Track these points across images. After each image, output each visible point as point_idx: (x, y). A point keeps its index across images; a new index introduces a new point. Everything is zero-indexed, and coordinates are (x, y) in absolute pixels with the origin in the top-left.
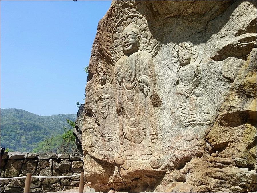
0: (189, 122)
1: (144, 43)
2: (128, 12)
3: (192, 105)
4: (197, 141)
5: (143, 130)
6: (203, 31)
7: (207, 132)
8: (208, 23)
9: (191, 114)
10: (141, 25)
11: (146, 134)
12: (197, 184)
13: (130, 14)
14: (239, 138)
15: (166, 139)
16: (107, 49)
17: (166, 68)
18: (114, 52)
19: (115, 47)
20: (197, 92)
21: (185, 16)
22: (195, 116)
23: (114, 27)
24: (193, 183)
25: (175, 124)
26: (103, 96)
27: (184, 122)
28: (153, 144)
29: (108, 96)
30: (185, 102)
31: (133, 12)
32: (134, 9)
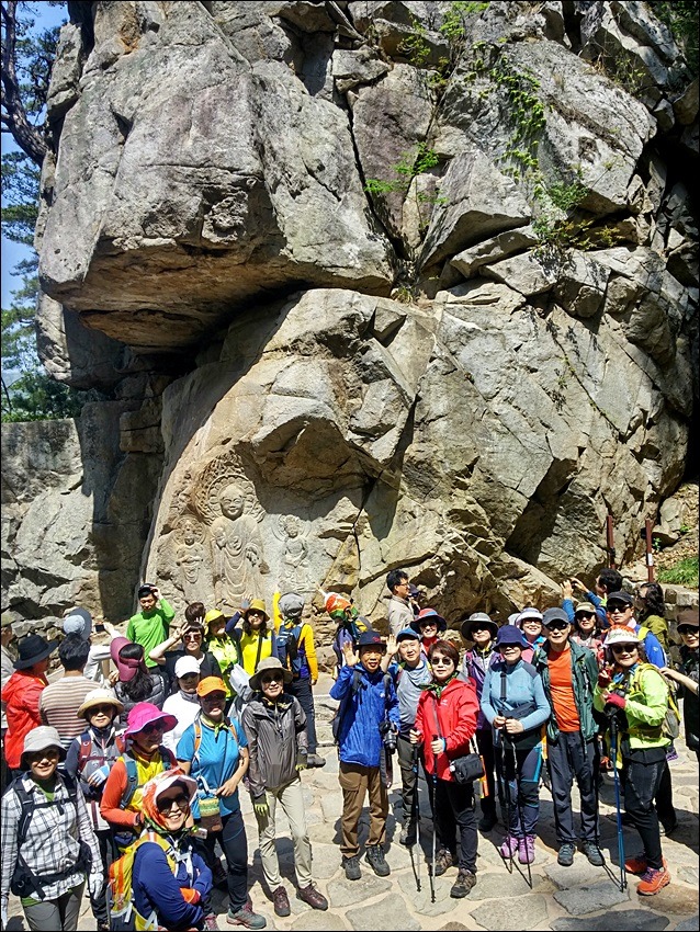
0: (298, 590)
2: (232, 470)
3: (300, 575)
9: (299, 582)
13: (233, 473)
16: (201, 506)
18: (209, 510)
19: (212, 505)
20: (304, 563)
21: (293, 489)
22: (303, 584)
23: (212, 483)
26: (191, 557)
29: (197, 557)
30: (294, 572)
31: (237, 472)
32: (240, 470)
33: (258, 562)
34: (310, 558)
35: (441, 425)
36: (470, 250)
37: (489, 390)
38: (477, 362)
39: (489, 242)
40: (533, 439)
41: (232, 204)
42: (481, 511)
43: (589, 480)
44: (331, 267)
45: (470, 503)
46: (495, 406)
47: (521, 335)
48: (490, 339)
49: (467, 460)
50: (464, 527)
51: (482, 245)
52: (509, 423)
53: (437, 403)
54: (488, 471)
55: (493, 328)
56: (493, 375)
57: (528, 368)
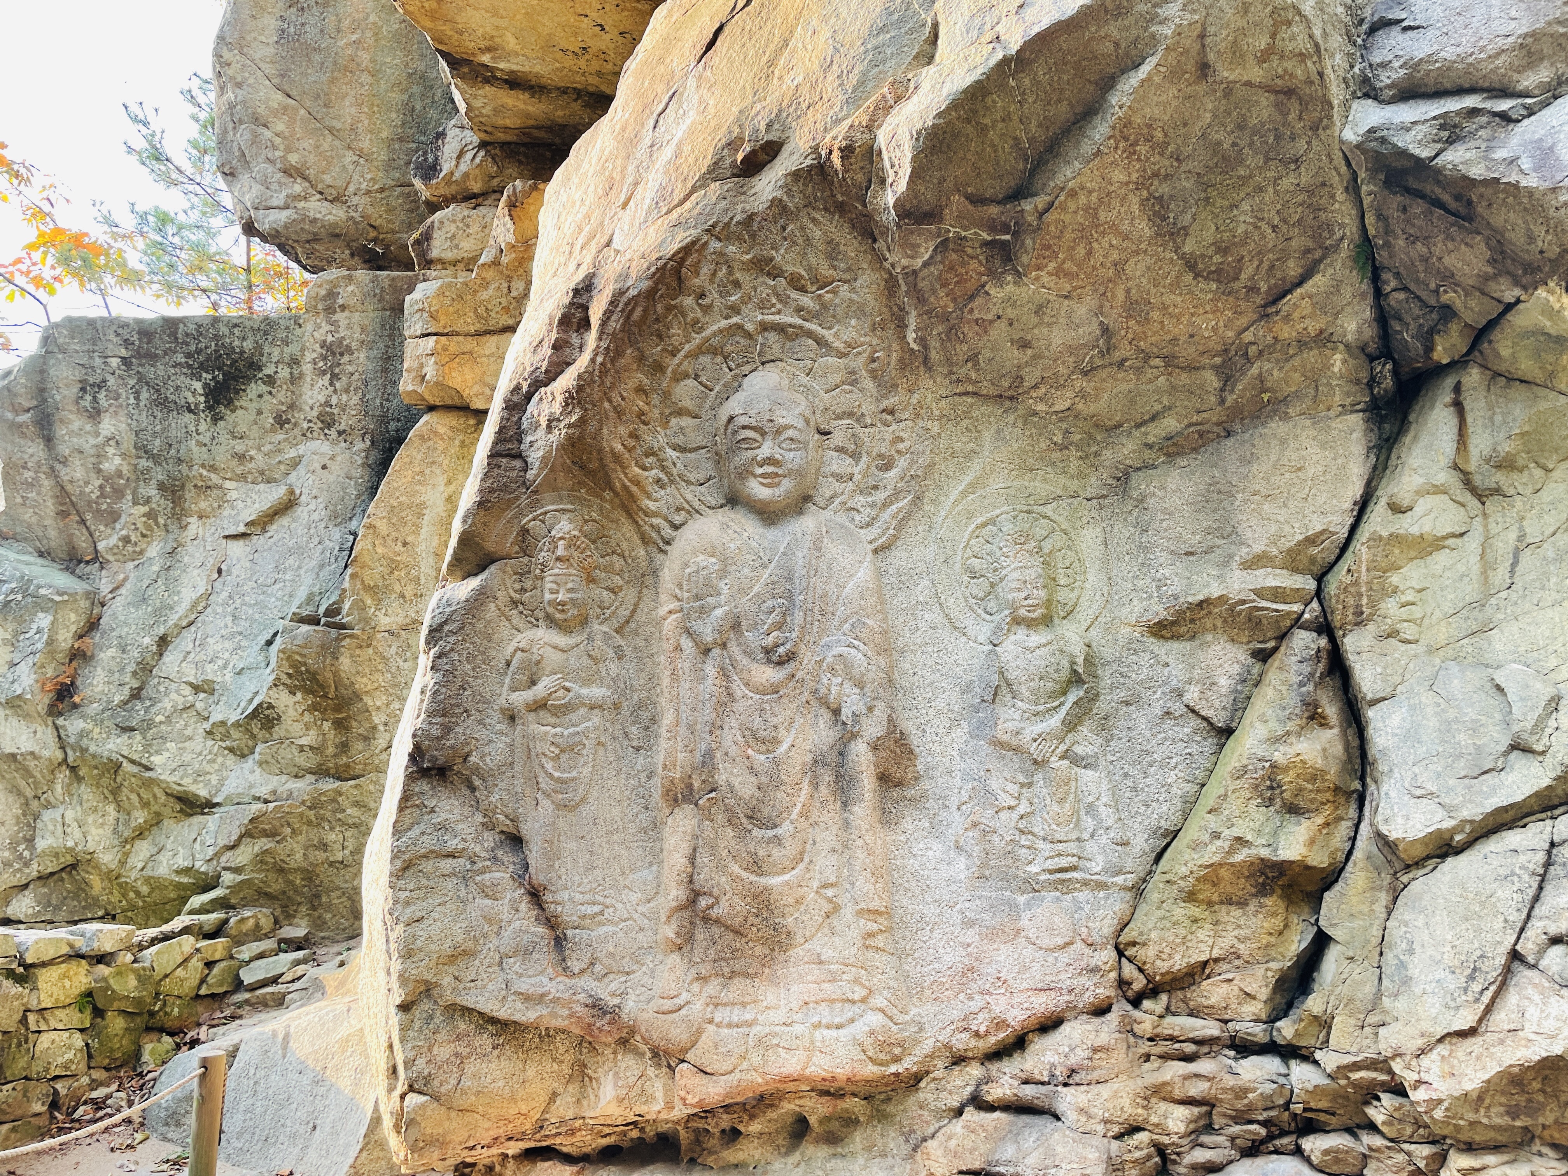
0: (1051, 872)
1: (839, 477)
2: (774, 301)
3: (1061, 801)
4: (1088, 951)
5: (823, 891)
6: (1104, 497)
7: (1126, 919)
8: (1126, 474)
9: (1058, 837)
10: (837, 387)
11: (836, 909)
12: (1116, 1129)
13: (779, 312)
14: (1242, 946)
15: (937, 934)
16: (627, 455)
17: (932, 616)
18: (662, 475)
19: (674, 454)
20: (1079, 750)
21: (1035, 413)
22: (1072, 848)
23: (682, 353)
24: (1100, 1128)
25: (987, 873)
26: (568, 690)
27: (1028, 869)
28: (870, 954)
29: (596, 692)
30: (1030, 785)
31: (799, 309)
32: (806, 301)
33: (870, 729)
34: (1105, 726)
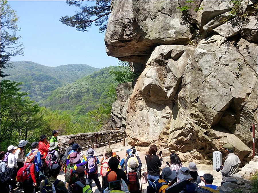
1: (145, 108)
3: (157, 128)
4: (158, 137)
5: (145, 132)
7: (160, 135)
9: (157, 130)
10: (144, 102)
15: (151, 135)
16: (133, 107)
17: (151, 116)
23: (136, 101)
25: (153, 132)
27: (155, 132)
29: (134, 120)
31: (141, 98)
33: (147, 123)
34: (160, 123)
35: (189, 86)
36: (206, 25)
37: (207, 73)
38: (203, 64)
39: (212, 21)
40: (223, 90)
41: (129, 28)
42: (201, 114)
43: (251, 106)
44: (164, 38)
45: (197, 112)
46: (208, 79)
47: (222, 53)
48: (209, 55)
49: (195, 98)
50: (196, 119)
51: (209, 23)
52: (213, 85)
53: (188, 79)
54: (202, 101)
55: (212, 51)
56: (209, 68)
57: (224, 64)
